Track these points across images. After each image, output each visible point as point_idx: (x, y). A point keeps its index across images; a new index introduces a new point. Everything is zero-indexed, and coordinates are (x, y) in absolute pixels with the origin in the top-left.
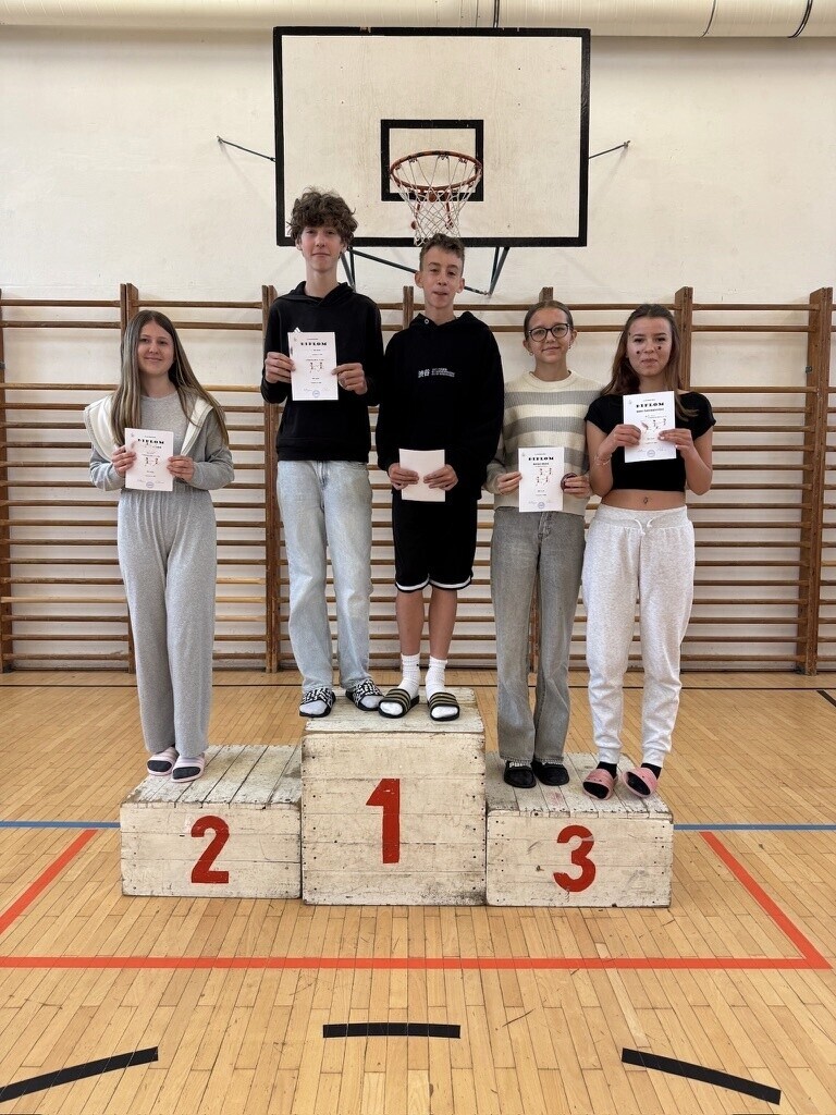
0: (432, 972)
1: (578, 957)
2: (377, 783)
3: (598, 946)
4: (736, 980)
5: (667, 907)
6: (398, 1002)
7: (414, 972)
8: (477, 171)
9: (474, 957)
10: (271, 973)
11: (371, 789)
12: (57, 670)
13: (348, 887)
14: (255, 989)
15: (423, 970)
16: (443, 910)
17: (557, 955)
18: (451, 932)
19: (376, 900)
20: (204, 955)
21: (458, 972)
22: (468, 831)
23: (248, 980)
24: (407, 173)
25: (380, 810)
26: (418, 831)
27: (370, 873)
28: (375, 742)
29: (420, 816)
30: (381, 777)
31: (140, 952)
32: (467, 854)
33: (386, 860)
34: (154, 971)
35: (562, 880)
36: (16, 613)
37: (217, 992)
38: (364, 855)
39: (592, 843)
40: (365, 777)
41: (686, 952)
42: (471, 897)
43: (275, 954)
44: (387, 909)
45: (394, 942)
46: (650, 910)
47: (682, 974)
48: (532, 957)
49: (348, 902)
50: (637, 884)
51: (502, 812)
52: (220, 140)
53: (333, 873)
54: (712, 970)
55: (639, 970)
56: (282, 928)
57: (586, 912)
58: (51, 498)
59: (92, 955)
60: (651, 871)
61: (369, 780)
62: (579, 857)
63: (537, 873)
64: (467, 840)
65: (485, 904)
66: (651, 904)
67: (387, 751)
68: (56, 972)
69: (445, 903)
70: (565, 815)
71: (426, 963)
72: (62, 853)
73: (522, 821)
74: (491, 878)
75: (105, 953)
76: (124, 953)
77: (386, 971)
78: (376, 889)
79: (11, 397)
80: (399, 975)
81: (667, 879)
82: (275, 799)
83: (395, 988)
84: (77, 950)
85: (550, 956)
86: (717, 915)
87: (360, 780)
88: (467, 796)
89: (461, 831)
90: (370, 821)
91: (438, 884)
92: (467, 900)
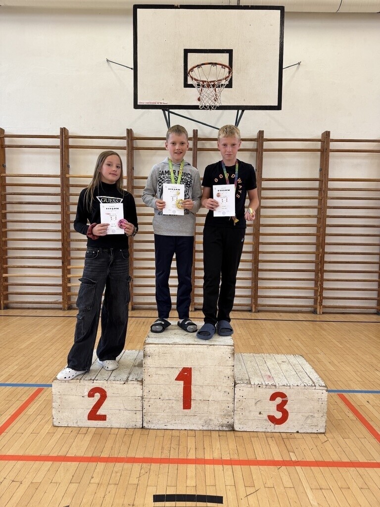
0: (208, 466)
1: (281, 459)
2: (181, 369)
3: (291, 454)
4: (361, 474)
5: (324, 433)
6: (191, 482)
7: (199, 466)
8: (229, 73)
9: (228, 458)
10: (127, 466)
11: (177, 373)
12: (29, 308)
13: (166, 420)
14: (119, 474)
15: (203, 465)
16: (213, 432)
17: (270, 458)
18: (217, 445)
19: (179, 427)
20: (94, 455)
21: (221, 466)
22: (226, 394)
23: (115, 469)
24: (196, 74)
25: (182, 383)
26: (201, 394)
27: (176, 414)
28: (180, 349)
29: (202, 386)
30: (183, 367)
31: (62, 453)
32: (225, 406)
33: (184, 408)
34: (69, 463)
35: (272, 419)
36: (10, 281)
37: (100, 476)
38: (174, 405)
39: (287, 401)
40: (175, 366)
41: (335, 458)
42: (226, 427)
43: (129, 455)
44: (184, 432)
45: (189, 449)
46: (315, 435)
47: (334, 470)
48: (258, 459)
49: (165, 428)
50: (309, 421)
51: (242, 385)
52: (108, 60)
53: (158, 414)
54: (349, 468)
55: (312, 468)
56: (133, 441)
57: (284, 435)
58: (27, 228)
59: (38, 454)
60: (316, 415)
61: (176, 368)
62: (280, 408)
63: (259, 415)
64: (225, 398)
65: (234, 430)
66: (316, 432)
67: (186, 354)
68: (20, 463)
69: (214, 429)
70: (274, 387)
71: (204, 462)
72: (27, 399)
73: (252, 389)
74: (236, 417)
75: (45, 453)
76: (54, 454)
77: (185, 465)
78: (180, 422)
79: (8, 180)
80: (191, 468)
81: (324, 419)
82: (130, 378)
83: (189, 474)
84: (31, 452)
85: (267, 459)
86: (349, 438)
87: (172, 368)
88: (225, 377)
89: (222, 394)
90: (177, 389)
91: (210, 420)
92: (224, 428)
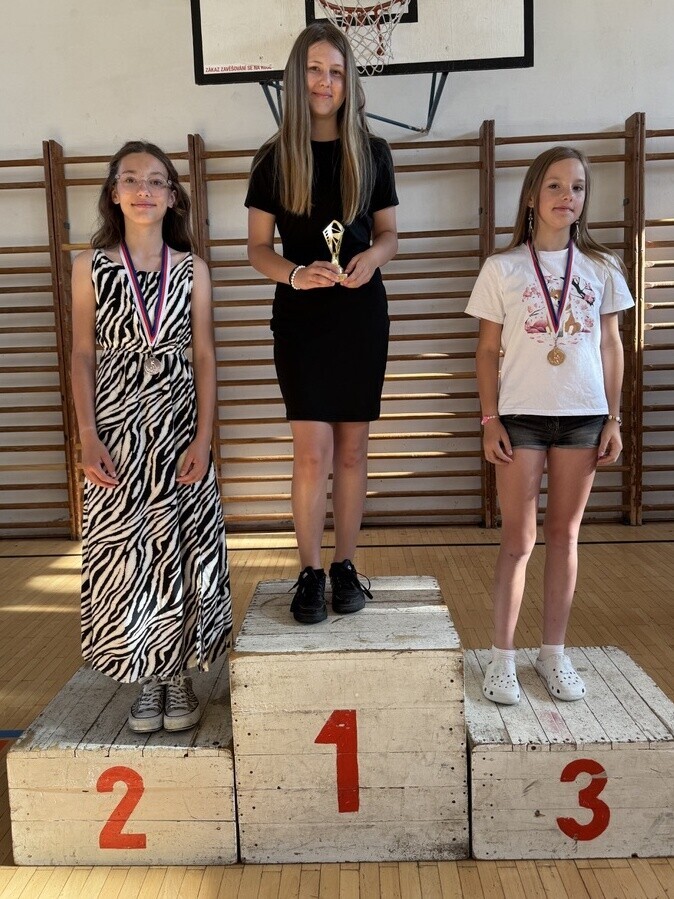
2: (327, 716)
11: (320, 724)
13: (297, 841)
19: (333, 857)
22: (445, 771)
25: (332, 748)
26: (382, 772)
27: (323, 825)
28: (324, 665)
29: (384, 755)
30: (333, 709)
32: (444, 798)
33: (343, 809)
35: (568, 826)
38: (314, 803)
39: (605, 780)
40: (312, 708)
42: (451, 851)
49: (297, 859)
50: (663, 828)
51: (490, 746)
53: (276, 826)
61: (316, 713)
62: (588, 798)
63: (535, 819)
64: (443, 781)
65: (470, 856)
67: (339, 676)
69: (419, 858)
70: (570, 748)
73: (517, 756)
74: (476, 826)
78: (332, 843)
82: (200, 741)
87: (306, 712)
88: (443, 728)
89: (435, 771)
90: (321, 763)
91: (409, 835)
92: (446, 854)
